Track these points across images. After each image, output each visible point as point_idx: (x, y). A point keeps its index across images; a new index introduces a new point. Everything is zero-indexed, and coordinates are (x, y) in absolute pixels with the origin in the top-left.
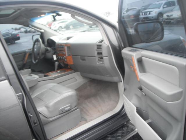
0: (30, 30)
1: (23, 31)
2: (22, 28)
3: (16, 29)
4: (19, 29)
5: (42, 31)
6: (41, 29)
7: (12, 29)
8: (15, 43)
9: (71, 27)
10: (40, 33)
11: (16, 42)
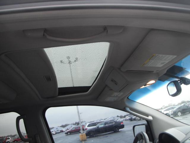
0: (135, 118)
1: (128, 119)
2: (127, 115)
3: (121, 117)
4: (125, 117)
5: (150, 118)
6: (147, 115)
7: (118, 116)
8: (118, 131)
9: (179, 114)
10: (145, 122)
11: (120, 130)
